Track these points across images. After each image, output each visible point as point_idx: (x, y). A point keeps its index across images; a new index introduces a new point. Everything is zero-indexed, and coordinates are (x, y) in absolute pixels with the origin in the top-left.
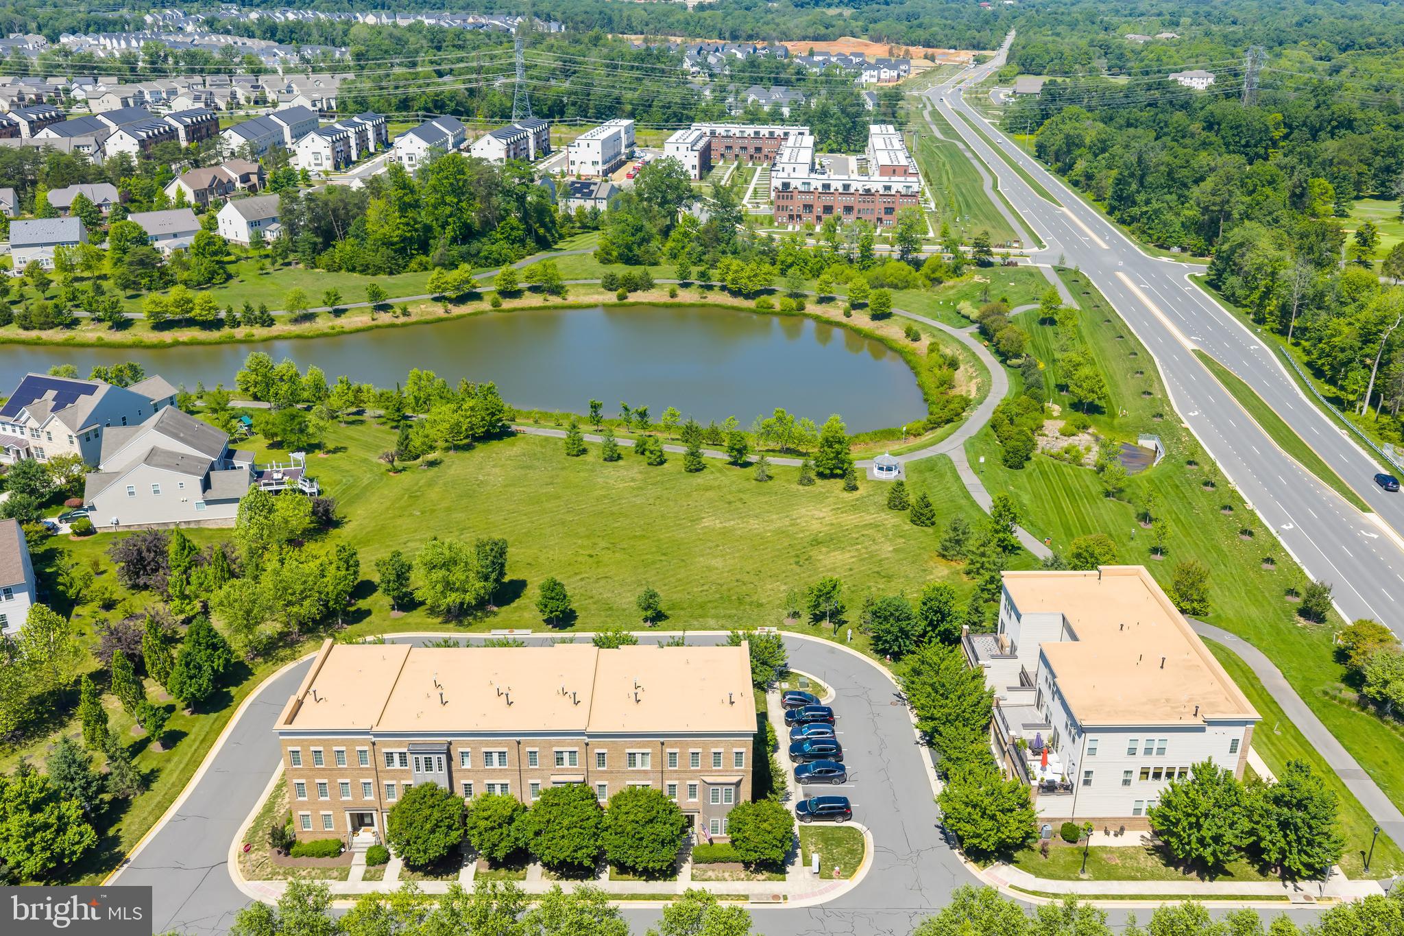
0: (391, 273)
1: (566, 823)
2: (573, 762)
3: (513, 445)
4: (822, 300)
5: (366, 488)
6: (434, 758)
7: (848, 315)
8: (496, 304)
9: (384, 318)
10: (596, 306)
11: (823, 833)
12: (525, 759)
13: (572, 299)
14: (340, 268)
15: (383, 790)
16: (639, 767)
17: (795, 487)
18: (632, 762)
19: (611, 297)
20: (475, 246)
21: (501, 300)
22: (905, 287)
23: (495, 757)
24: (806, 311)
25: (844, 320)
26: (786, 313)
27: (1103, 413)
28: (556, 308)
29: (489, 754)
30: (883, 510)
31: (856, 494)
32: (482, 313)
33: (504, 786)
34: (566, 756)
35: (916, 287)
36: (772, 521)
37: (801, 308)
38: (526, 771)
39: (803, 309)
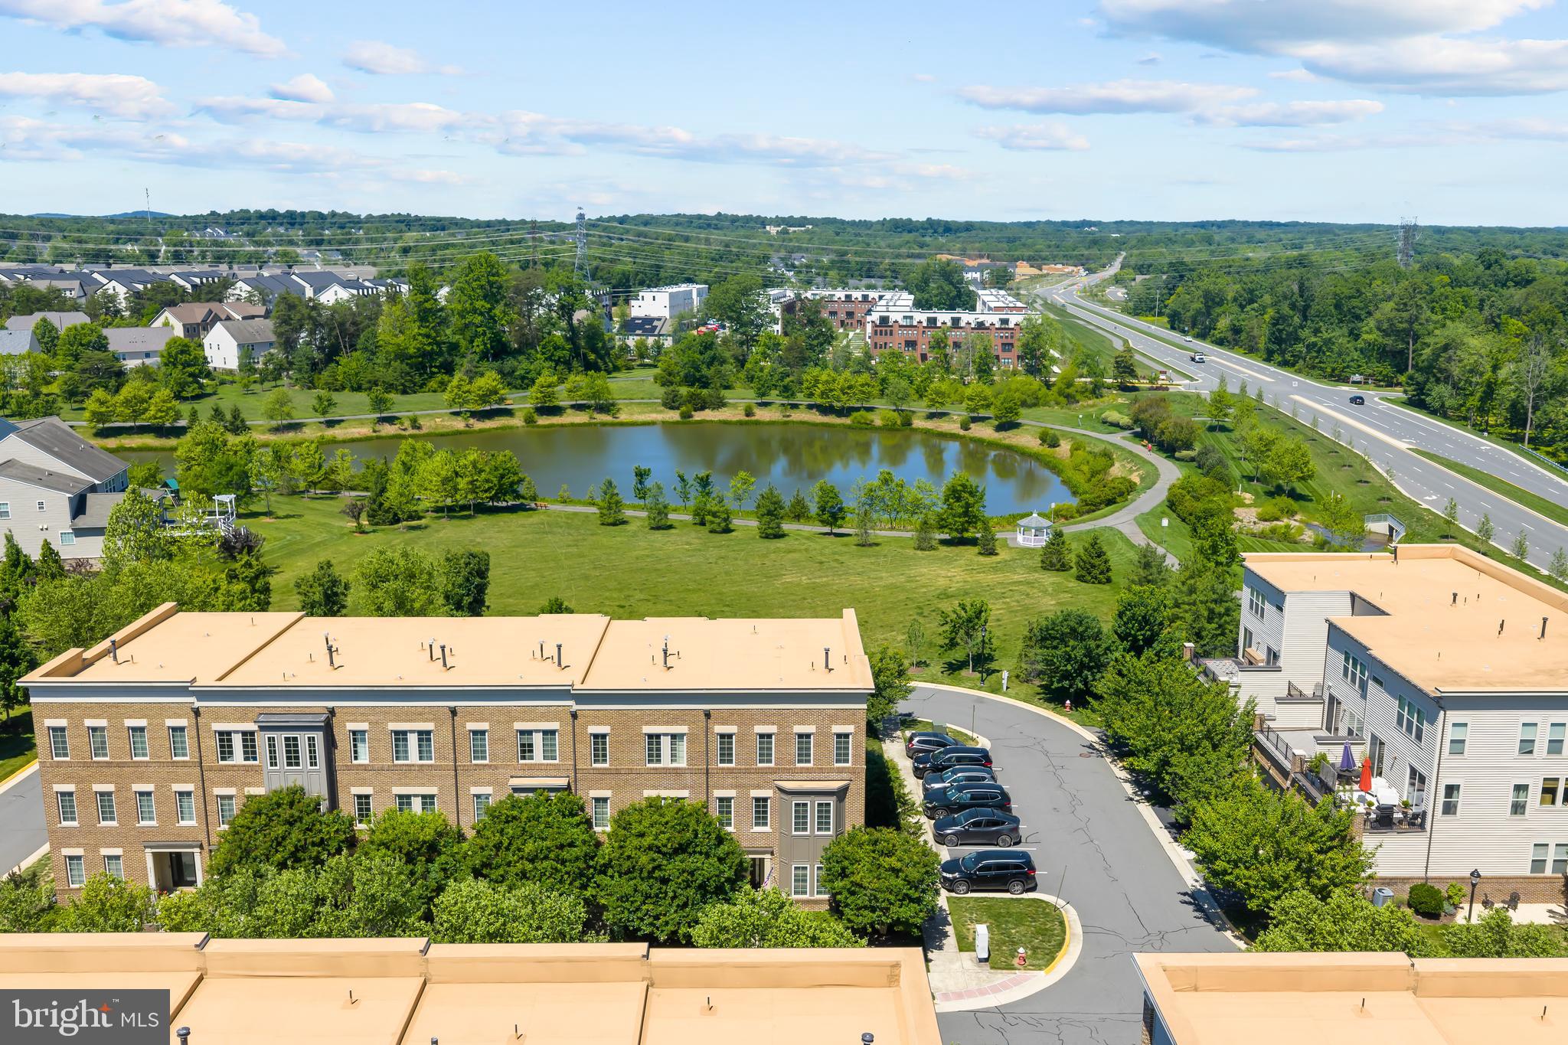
0: (404, 392)
1: (530, 847)
2: (549, 753)
3: (531, 516)
4: (931, 416)
5: (318, 544)
6: (303, 738)
7: (966, 428)
8: (529, 421)
9: (388, 430)
10: (653, 423)
11: (990, 907)
12: (466, 746)
13: (623, 417)
14: (343, 388)
15: (212, 807)
16: (666, 762)
17: (911, 552)
18: (655, 755)
19: (674, 416)
20: (510, 363)
21: (536, 416)
22: (1035, 405)
23: (413, 740)
24: (914, 426)
25: (962, 432)
26: (889, 428)
27: (1311, 500)
28: (604, 424)
29: (401, 736)
30: (1036, 571)
31: (994, 558)
32: (511, 428)
33: (428, 800)
34: (537, 740)
35: (1046, 404)
36: (882, 578)
37: (907, 423)
38: (466, 769)
39: (910, 424)
